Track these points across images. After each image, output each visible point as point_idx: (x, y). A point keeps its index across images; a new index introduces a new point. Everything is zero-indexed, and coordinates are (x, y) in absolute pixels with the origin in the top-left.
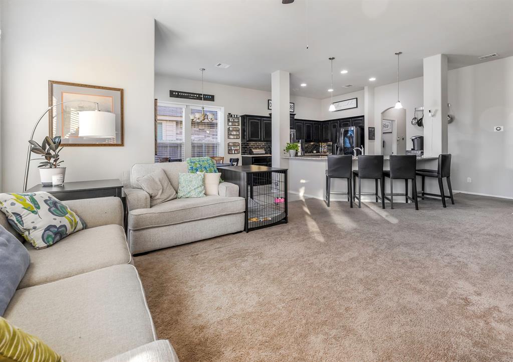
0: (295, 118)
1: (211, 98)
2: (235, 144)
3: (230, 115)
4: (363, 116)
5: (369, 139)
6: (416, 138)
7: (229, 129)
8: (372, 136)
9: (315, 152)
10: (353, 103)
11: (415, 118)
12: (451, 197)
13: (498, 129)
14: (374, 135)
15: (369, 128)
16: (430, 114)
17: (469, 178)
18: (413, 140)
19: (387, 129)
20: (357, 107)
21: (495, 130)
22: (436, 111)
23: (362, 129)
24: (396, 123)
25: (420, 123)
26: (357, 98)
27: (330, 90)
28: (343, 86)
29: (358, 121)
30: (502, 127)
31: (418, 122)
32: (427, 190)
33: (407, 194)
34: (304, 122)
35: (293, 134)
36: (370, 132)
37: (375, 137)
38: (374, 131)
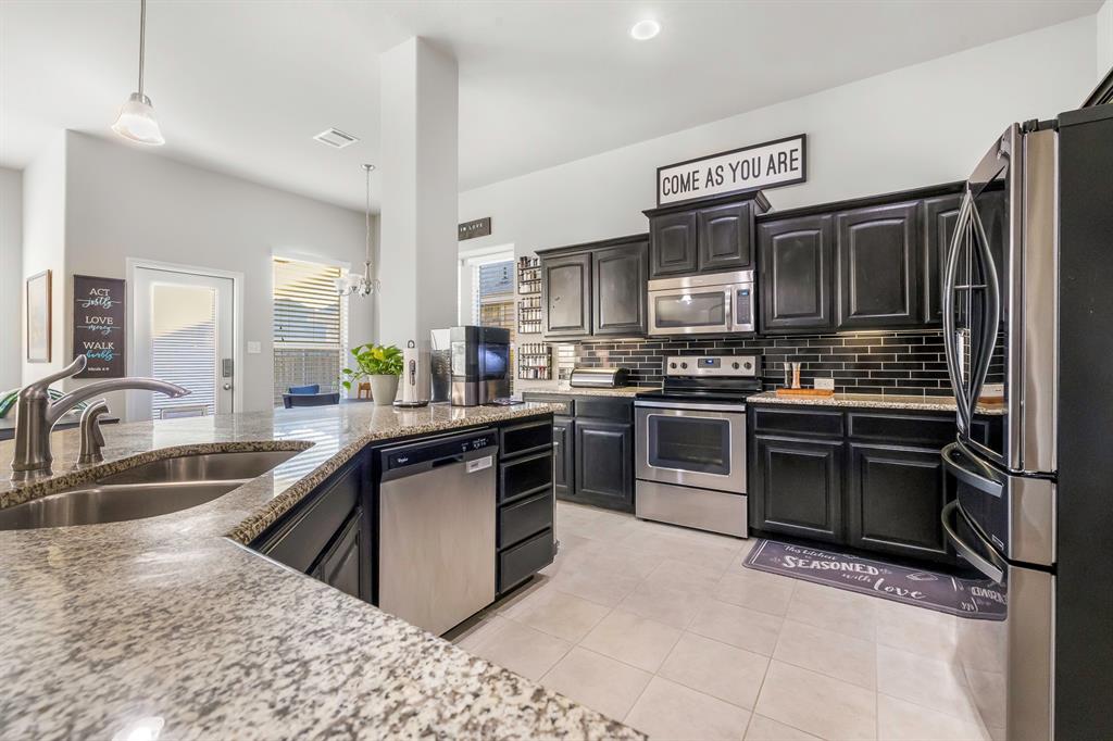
1: (484, 227)
2: (535, 351)
3: (525, 264)
7: (521, 307)
34: (841, 216)
35: (740, 293)
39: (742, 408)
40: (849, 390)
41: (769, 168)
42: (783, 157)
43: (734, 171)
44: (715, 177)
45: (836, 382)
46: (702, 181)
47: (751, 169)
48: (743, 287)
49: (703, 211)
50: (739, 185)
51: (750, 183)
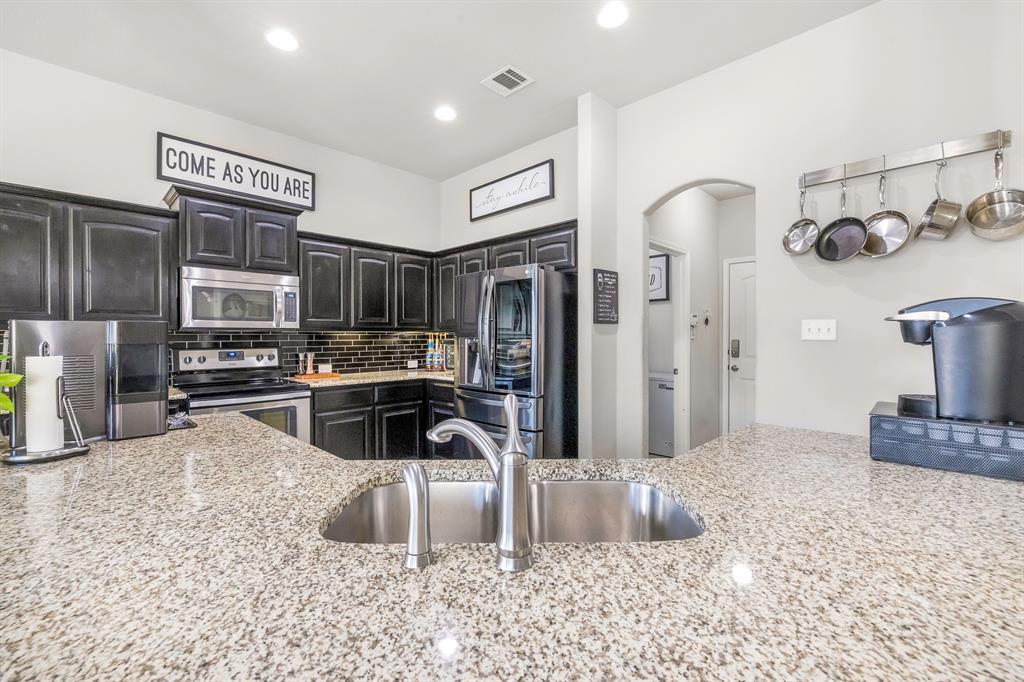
0: (300, 228)
4: (572, 224)
5: (597, 320)
8: (607, 314)
9: (413, 364)
10: (536, 184)
14: (614, 304)
15: (596, 272)
20: (552, 195)
23: (571, 278)
24: (687, 264)
25: (832, 243)
26: (551, 162)
27: (445, 114)
28: (488, 80)
29: (550, 243)
31: (818, 241)
34: (354, 249)
35: (286, 294)
36: (598, 291)
37: (617, 312)
38: (616, 285)
39: (309, 393)
40: (341, 372)
41: (286, 188)
42: (297, 183)
43: (254, 177)
44: (233, 174)
45: (333, 367)
46: (219, 171)
47: (270, 182)
48: (287, 289)
49: (249, 211)
50: (258, 191)
51: (269, 194)
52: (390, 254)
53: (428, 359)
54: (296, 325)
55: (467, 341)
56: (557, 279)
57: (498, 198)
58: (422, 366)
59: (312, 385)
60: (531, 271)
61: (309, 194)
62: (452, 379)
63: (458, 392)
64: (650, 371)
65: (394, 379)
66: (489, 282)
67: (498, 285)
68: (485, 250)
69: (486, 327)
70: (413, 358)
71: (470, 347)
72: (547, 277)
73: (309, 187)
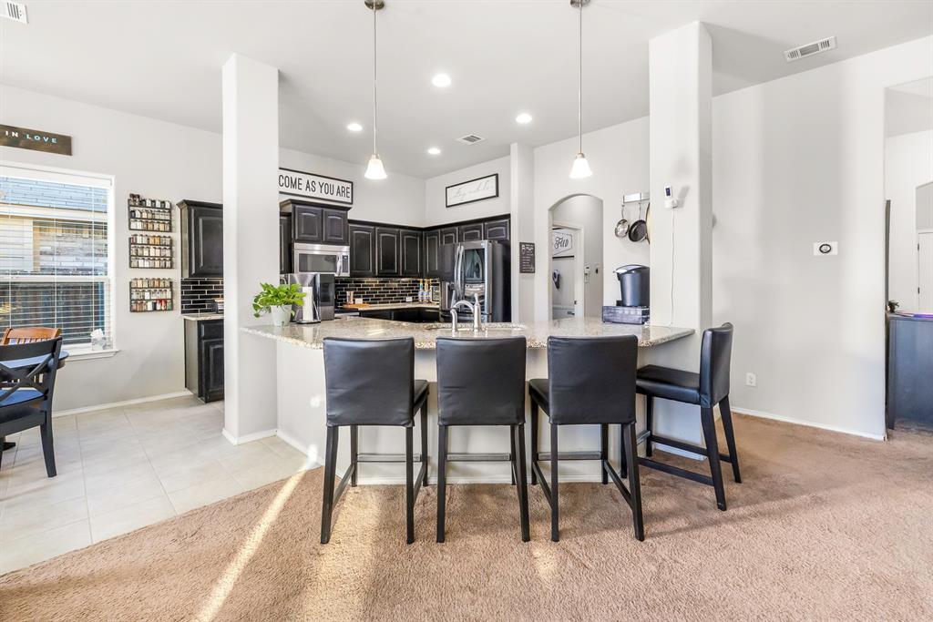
0: (349, 218)
1: (62, 145)
2: (154, 285)
3: (137, 202)
4: (508, 216)
5: (522, 271)
6: (629, 272)
7: (132, 242)
8: (528, 265)
9: (409, 299)
10: (488, 187)
11: (624, 221)
12: (732, 458)
13: (826, 249)
14: (532, 262)
15: (521, 244)
16: (668, 202)
17: (749, 374)
18: (620, 277)
19: (565, 248)
20: (497, 195)
21: (817, 252)
22: (685, 191)
23: (507, 247)
24: (583, 236)
25: (636, 232)
26: (497, 175)
27: (434, 151)
28: (460, 139)
29: (496, 226)
30: (834, 245)
31: (629, 231)
32: (661, 428)
33: (604, 456)
34: (377, 228)
35: (343, 257)
36: (523, 255)
37: (534, 266)
38: (533, 251)
40: (368, 303)
41: (338, 192)
42: (343, 189)
43: (321, 187)
44: (311, 187)
45: (364, 300)
46: (304, 186)
47: (329, 189)
48: (344, 254)
49: (325, 210)
50: (323, 195)
51: (329, 196)
52: (397, 230)
53: (420, 296)
54: (348, 274)
55: (447, 284)
56: (499, 248)
57: (465, 194)
58: (415, 300)
59: (360, 309)
60: (484, 244)
61: (350, 195)
62: (438, 307)
63: (441, 313)
64: (553, 304)
65: (399, 307)
66: (460, 250)
67: (466, 251)
68: (457, 228)
69: (459, 276)
70: (410, 295)
71: (449, 287)
72: (493, 246)
73: (350, 190)
